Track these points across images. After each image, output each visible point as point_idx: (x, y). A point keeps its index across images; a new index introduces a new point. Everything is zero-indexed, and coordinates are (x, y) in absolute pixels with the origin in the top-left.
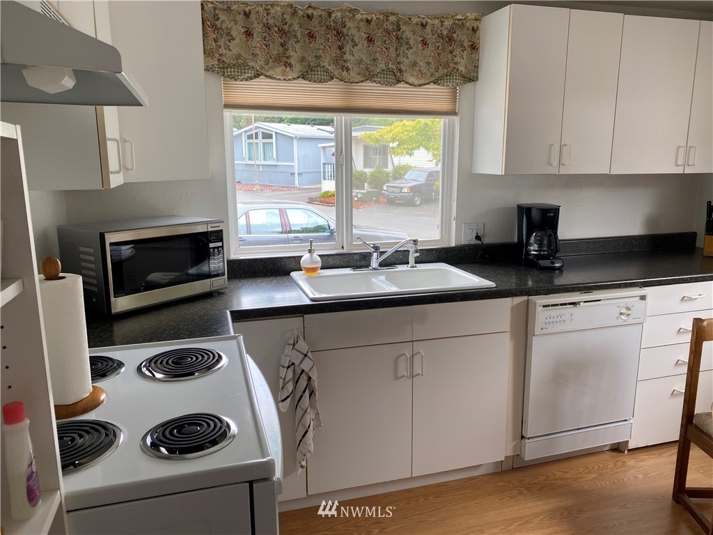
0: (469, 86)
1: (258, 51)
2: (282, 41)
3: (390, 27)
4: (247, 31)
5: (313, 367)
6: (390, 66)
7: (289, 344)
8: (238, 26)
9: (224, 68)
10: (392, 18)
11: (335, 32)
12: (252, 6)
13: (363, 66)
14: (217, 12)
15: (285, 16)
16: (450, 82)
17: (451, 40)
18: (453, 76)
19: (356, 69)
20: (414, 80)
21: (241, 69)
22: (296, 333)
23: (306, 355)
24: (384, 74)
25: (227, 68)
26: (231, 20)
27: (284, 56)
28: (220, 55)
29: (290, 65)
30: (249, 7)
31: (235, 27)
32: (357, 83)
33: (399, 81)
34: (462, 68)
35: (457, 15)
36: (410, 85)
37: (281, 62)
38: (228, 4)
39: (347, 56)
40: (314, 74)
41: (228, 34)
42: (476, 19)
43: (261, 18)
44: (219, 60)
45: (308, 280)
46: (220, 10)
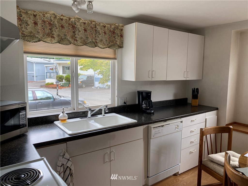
0: (120, 49)
1: (40, 31)
2: (50, 28)
3: (93, 26)
4: (35, 22)
5: (72, 164)
6: (93, 40)
7: (61, 156)
8: (31, 20)
9: (24, 37)
10: (93, 23)
11: (72, 26)
12: (37, 12)
13: (83, 40)
14: (21, 13)
15: (52, 18)
16: (114, 48)
17: (114, 33)
18: (115, 46)
19: (80, 41)
20: (102, 46)
21: (32, 38)
22: (64, 150)
23: (69, 160)
24: (91, 43)
25: (26, 37)
26: (28, 17)
27: (51, 34)
28: (23, 31)
29: (54, 38)
30: (36, 13)
31: (29, 20)
32: (81, 46)
33: (96, 46)
34: (118, 43)
35: (116, 24)
36: (100, 48)
37: (50, 36)
38: (26, 11)
39: (76, 36)
40: (64, 42)
41: (26, 23)
42: (122, 26)
43: (41, 18)
44: (22, 33)
45: (63, 125)
46: (23, 12)
